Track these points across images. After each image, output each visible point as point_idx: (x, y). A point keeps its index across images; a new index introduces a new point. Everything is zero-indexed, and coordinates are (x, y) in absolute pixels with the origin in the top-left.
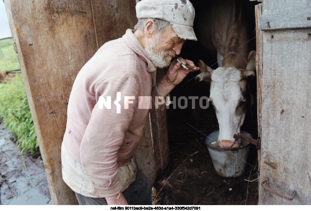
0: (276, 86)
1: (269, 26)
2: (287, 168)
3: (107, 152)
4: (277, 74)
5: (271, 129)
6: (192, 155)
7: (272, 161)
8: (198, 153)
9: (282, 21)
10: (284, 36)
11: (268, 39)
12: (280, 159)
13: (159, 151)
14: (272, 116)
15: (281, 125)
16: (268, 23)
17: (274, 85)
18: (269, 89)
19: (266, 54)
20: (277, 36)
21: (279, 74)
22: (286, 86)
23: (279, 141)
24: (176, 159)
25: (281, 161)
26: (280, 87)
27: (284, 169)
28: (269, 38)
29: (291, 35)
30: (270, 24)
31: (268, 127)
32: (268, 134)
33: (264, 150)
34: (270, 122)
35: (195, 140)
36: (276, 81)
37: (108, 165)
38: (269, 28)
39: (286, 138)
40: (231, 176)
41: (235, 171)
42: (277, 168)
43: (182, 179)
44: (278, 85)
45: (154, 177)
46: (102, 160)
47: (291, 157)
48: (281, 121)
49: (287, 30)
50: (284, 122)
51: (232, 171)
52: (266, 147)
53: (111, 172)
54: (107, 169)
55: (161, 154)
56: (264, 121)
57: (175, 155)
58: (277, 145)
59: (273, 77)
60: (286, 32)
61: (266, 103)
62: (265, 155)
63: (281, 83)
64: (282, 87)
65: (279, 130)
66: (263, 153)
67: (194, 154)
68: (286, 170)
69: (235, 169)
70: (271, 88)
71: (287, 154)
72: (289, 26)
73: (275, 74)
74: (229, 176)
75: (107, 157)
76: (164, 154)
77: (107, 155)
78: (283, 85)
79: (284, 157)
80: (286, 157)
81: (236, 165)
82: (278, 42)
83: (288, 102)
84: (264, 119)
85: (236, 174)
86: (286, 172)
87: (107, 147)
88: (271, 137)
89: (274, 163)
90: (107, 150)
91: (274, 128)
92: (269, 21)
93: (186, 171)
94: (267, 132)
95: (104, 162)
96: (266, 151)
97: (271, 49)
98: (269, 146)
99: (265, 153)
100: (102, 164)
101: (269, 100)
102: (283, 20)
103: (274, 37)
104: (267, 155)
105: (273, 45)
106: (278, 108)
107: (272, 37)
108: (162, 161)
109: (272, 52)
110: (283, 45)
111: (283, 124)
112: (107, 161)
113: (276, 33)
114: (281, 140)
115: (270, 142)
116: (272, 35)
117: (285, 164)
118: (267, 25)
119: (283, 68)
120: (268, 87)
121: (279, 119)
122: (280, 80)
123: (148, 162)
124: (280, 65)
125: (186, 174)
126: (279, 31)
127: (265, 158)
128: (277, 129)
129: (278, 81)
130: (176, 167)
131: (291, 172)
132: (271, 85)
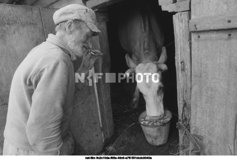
0: (202, 76)
1: (196, 28)
2: (211, 141)
3: (52, 127)
4: (203, 66)
5: (198, 109)
6: (130, 126)
7: (199, 134)
8: (135, 124)
9: (206, 24)
10: (209, 36)
11: (195, 39)
12: (205, 133)
13: (106, 125)
14: (199, 100)
15: (206, 107)
16: (195, 26)
17: (201, 75)
18: (197, 78)
19: (194, 51)
20: (202, 36)
21: (205, 66)
22: (210, 76)
23: (205, 120)
24: (119, 130)
25: (207, 135)
26: (205, 76)
27: (209, 141)
28: (197, 37)
29: (214, 35)
30: (197, 26)
31: (196, 108)
32: (196, 113)
33: (193, 125)
34: (198, 104)
35: (132, 114)
36: (203, 72)
37: (55, 138)
38: (196, 30)
39: (210, 117)
40: (160, 144)
41: (163, 140)
42: (203, 140)
43: (123, 146)
44: (204, 75)
45: (102, 145)
46: (49, 135)
47: (215, 132)
48: (207, 104)
49: (210, 32)
50: (209, 104)
51: (162, 140)
52: (195, 123)
53: (58, 144)
54: (54, 142)
55: (108, 128)
56: (193, 102)
57: (118, 127)
58: (203, 122)
59: (199, 69)
60: (210, 33)
61: (195, 89)
62: (193, 129)
63: (206, 74)
64: (207, 77)
65: (204, 110)
66: (192, 127)
67: (132, 125)
68: (210, 142)
69: (163, 139)
70: (198, 77)
71: (211, 129)
72: (212, 28)
73: (201, 67)
74: (159, 144)
75: (53, 131)
76: (110, 127)
77: (52, 129)
78: (208, 75)
79: (209, 132)
80: (211, 132)
81: (164, 135)
82: (203, 41)
83: (212, 89)
84: (192, 101)
85: (164, 142)
86: (210, 144)
87: (51, 123)
88: (198, 115)
89: (201, 136)
90: (52, 125)
91: (200, 109)
92: (196, 24)
93: (127, 139)
94: (196, 112)
95: (51, 136)
96: (195, 126)
97: (198, 47)
98: (197, 122)
99: (193, 127)
100: (49, 138)
101: (197, 86)
102: (208, 23)
103: (200, 37)
104: (195, 129)
105: (200, 43)
106: (204, 93)
107: (199, 37)
108: (108, 132)
109: (199, 49)
110: (208, 43)
111: (207, 106)
112: (53, 135)
113: (201, 34)
114: (206, 118)
115: (198, 119)
116: (198, 35)
117: (209, 137)
118: (194, 27)
119: (207, 62)
120: (196, 77)
121: (205, 102)
122: (205, 71)
123: (97, 135)
124: (205, 59)
125: (126, 141)
126: (204, 32)
127: (194, 131)
128: (203, 109)
129: (204, 72)
130: (119, 136)
131: (215, 145)
132: (198, 75)
